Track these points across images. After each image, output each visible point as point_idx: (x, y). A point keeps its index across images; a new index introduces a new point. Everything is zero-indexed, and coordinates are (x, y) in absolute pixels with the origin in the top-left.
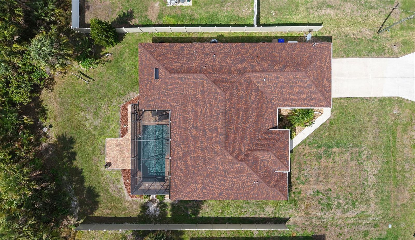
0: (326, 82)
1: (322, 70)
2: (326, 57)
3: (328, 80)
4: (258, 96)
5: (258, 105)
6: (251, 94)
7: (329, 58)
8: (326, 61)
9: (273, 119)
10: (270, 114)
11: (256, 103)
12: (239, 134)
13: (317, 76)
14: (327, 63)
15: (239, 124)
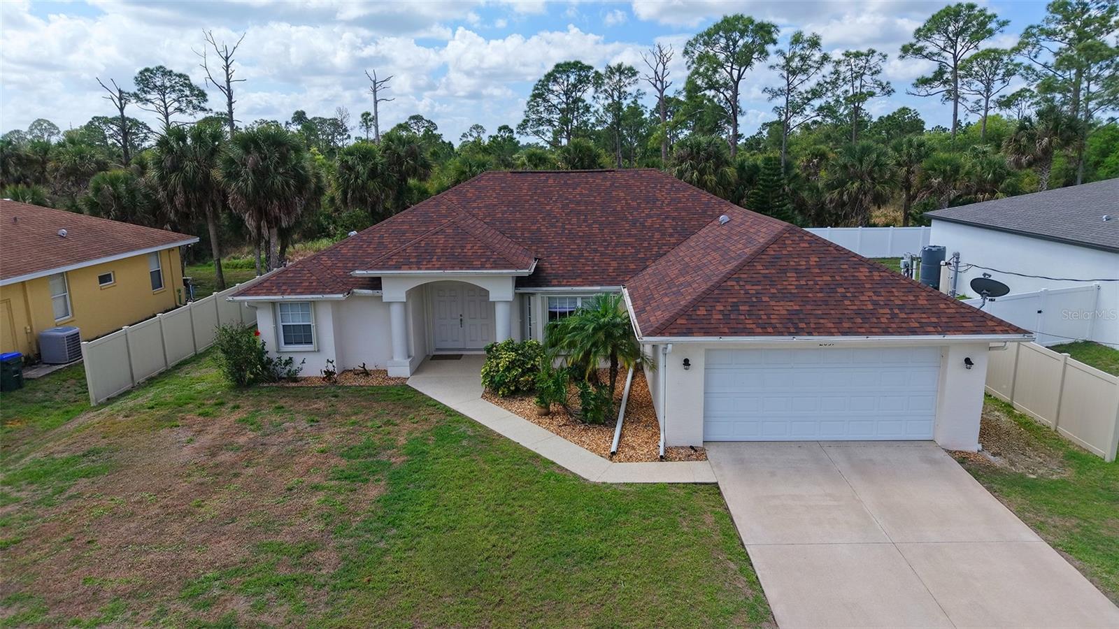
0: (782, 308)
1: (841, 290)
2: (923, 310)
3: (801, 320)
4: (663, 234)
5: (630, 236)
6: (667, 218)
7: (929, 324)
8: (901, 308)
9: (579, 276)
10: (596, 268)
11: (634, 232)
12: (529, 198)
13: (796, 270)
14: (894, 316)
15: (560, 196)
